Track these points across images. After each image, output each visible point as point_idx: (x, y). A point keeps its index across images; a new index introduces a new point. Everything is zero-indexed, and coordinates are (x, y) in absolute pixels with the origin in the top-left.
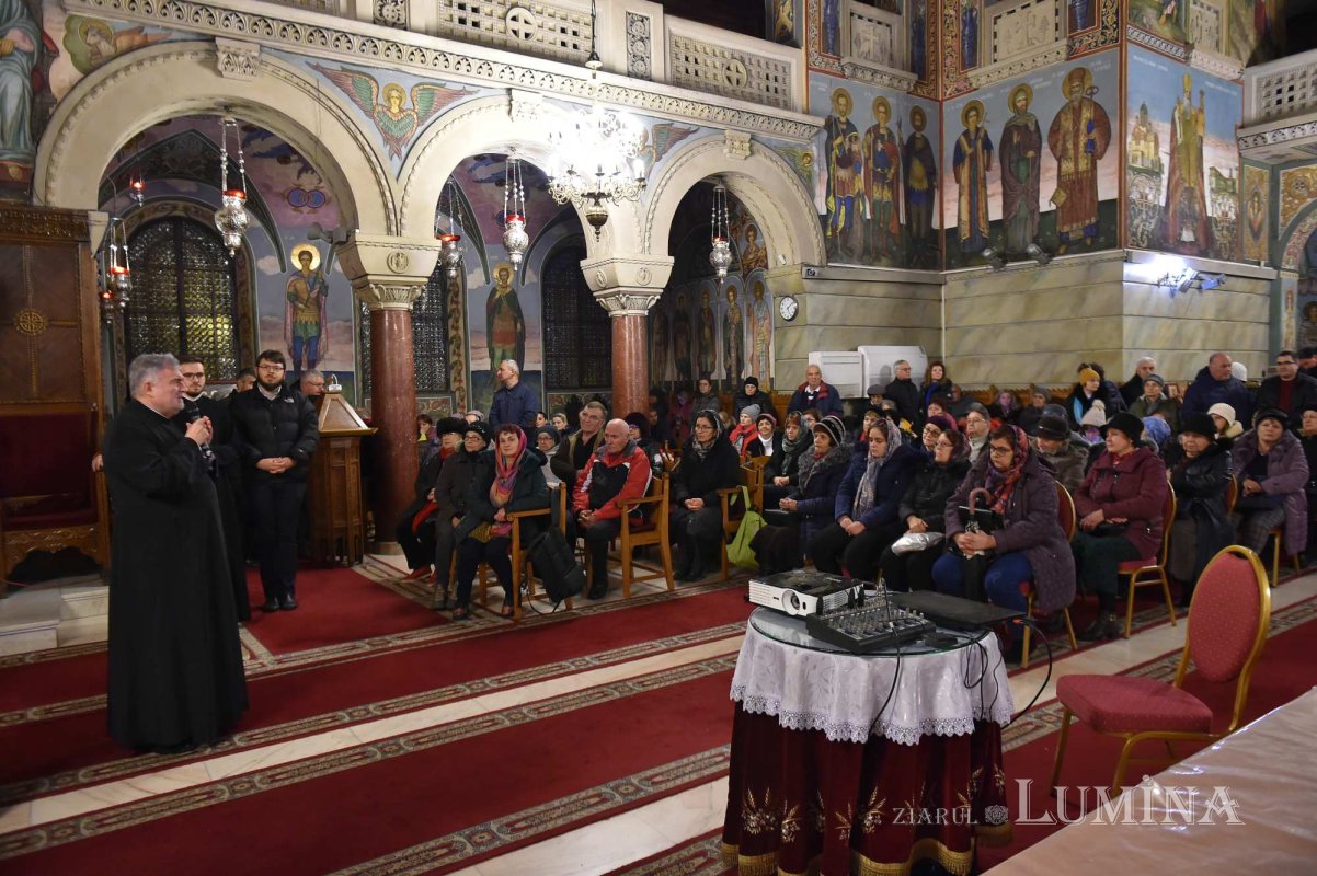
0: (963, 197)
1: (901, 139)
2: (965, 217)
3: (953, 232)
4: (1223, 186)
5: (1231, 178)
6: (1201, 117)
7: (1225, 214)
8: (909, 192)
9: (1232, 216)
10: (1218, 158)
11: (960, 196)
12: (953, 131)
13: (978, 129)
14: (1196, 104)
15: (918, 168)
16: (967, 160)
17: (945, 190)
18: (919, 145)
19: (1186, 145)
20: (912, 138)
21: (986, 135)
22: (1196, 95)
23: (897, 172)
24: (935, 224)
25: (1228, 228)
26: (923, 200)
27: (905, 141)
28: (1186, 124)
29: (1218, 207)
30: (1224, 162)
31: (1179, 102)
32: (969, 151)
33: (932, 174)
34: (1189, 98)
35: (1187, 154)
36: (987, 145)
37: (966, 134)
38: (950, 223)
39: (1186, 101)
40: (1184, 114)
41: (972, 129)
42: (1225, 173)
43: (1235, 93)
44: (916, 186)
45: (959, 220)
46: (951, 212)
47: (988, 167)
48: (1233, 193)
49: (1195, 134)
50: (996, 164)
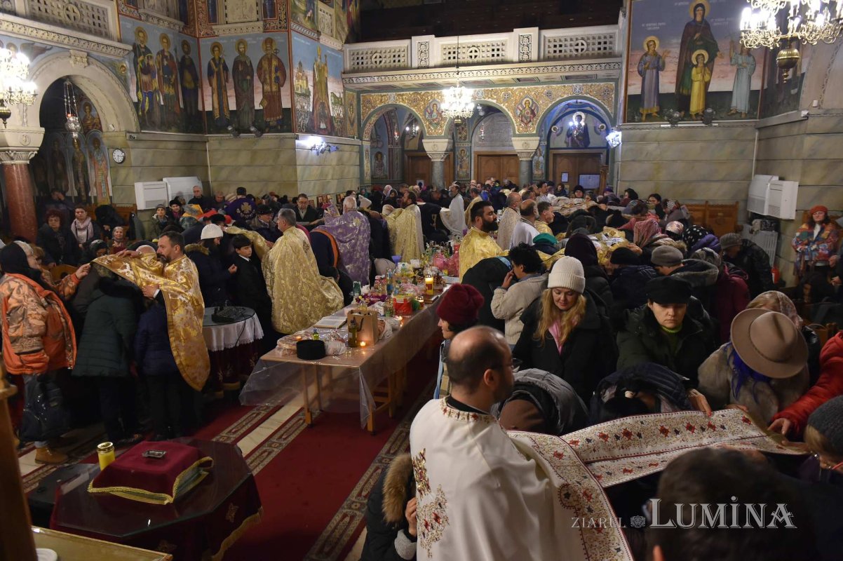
0: (214, 95)
1: (177, 59)
2: (216, 106)
3: (210, 113)
4: (337, 101)
5: (340, 97)
6: (326, 68)
7: (339, 115)
8: (184, 89)
9: (342, 115)
10: (334, 88)
11: (213, 93)
12: (206, 58)
13: (220, 59)
14: (323, 61)
15: (188, 76)
16: (215, 75)
17: (204, 89)
18: (188, 62)
19: (320, 82)
20: (183, 58)
21: (224, 62)
22: (323, 58)
23: (176, 76)
24: (200, 108)
25: (340, 122)
26: (192, 94)
27: (180, 60)
28: (320, 71)
29: (335, 111)
30: (337, 90)
31: (316, 61)
32: (216, 70)
33: (196, 79)
34: (320, 59)
35: (321, 86)
36: (225, 68)
37: (214, 59)
38: (208, 108)
39: (319, 60)
40: (318, 66)
41: (217, 58)
42: (338, 95)
43: (340, 56)
44: (187, 85)
45: (213, 107)
46: (208, 103)
47: (227, 80)
48: (341, 105)
49: (324, 76)
50: (231, 79)
